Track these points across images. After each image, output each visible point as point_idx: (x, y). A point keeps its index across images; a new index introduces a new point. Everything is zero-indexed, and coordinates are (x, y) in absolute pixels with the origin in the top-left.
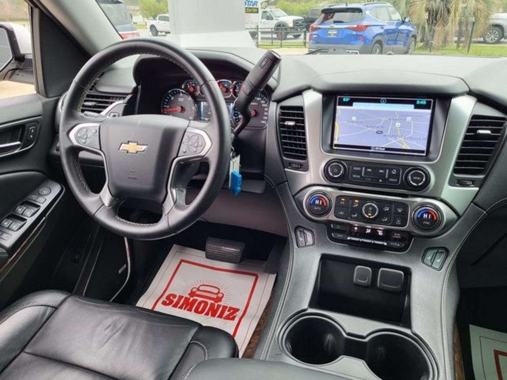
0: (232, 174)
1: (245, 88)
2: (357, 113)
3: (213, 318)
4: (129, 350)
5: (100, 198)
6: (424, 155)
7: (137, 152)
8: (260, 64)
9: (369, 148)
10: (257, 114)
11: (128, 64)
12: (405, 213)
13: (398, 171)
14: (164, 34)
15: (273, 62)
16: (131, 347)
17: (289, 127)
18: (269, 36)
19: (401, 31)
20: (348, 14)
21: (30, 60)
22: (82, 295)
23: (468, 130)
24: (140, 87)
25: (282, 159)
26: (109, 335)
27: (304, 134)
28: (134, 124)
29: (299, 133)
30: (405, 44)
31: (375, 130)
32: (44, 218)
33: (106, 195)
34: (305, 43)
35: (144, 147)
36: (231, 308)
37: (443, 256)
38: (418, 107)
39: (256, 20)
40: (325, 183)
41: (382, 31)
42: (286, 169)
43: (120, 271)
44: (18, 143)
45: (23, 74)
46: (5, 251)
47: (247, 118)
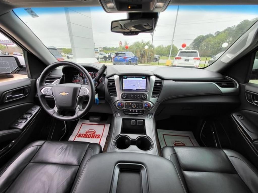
0: (96, 99)
1: (98, 75)
2: (128, 80)
3: (93, 139)
4: (68, 155)
5: (54, 110)
6: (145, 90)
7: (65, 95)
8: (101, 68)
9: (132, 89)
10: (101, 82)
11: (60, 68)
12: (142, 105)
13: (140, 95)
14: (71, 58)
15: (105, 68)
16: (68, 154)
17: (111, 85)
18: (102, 59)
19: (135, 59)
20: (122, 54)
21: (25, 67)
22: (50, 140)
23: (155, 84)
24: (65, 75)
25: (110, 94)
26: (61, 151)
27: (115, 87)
28: (64, 87)
29: (114, 87)
30: (136, 62)
31: (133, 85)
32: (34, 117)
33: (56, 109)
34: (112, 62)
35: (68, 94)
36: (98, 135)
37: (151, 115)
38: (143, 79)
39: (98, 55)
40: (122, 99)
41: (130, 59)
42: (111, 97)
43: (63, 130)
44: (22, 94)
45: (22, 71)
46: (20, 130)
47: (99, 83)
